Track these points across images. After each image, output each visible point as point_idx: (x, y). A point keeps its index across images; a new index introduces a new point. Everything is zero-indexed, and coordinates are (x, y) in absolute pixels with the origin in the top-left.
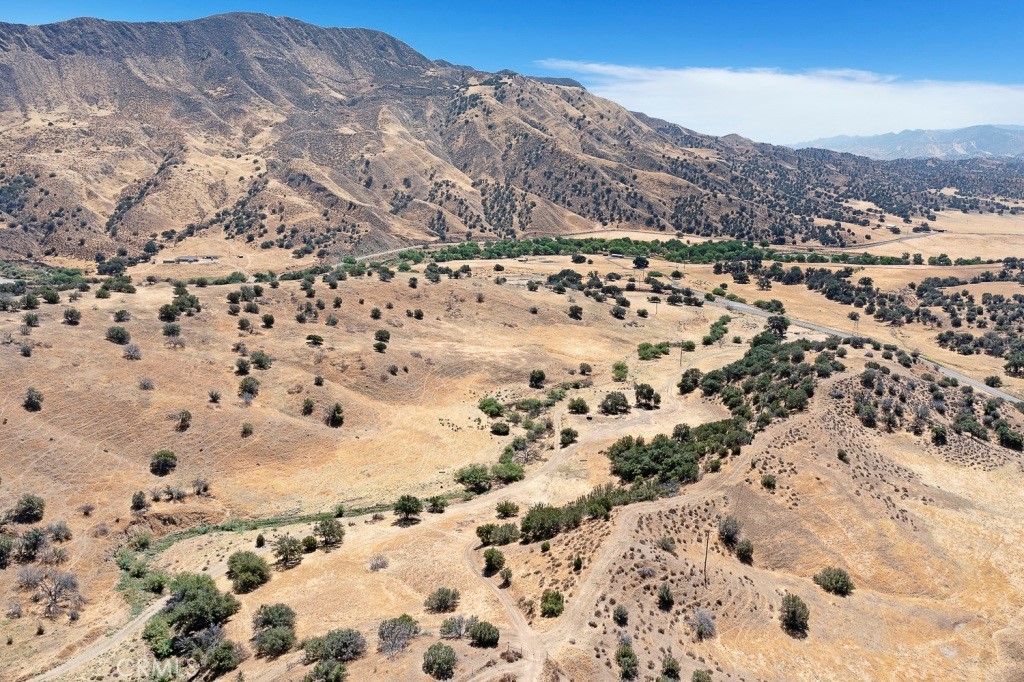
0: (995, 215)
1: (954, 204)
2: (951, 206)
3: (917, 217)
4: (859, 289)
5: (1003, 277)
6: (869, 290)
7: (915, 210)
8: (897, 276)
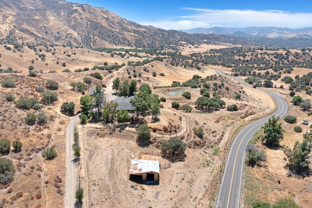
2: (205, 43)
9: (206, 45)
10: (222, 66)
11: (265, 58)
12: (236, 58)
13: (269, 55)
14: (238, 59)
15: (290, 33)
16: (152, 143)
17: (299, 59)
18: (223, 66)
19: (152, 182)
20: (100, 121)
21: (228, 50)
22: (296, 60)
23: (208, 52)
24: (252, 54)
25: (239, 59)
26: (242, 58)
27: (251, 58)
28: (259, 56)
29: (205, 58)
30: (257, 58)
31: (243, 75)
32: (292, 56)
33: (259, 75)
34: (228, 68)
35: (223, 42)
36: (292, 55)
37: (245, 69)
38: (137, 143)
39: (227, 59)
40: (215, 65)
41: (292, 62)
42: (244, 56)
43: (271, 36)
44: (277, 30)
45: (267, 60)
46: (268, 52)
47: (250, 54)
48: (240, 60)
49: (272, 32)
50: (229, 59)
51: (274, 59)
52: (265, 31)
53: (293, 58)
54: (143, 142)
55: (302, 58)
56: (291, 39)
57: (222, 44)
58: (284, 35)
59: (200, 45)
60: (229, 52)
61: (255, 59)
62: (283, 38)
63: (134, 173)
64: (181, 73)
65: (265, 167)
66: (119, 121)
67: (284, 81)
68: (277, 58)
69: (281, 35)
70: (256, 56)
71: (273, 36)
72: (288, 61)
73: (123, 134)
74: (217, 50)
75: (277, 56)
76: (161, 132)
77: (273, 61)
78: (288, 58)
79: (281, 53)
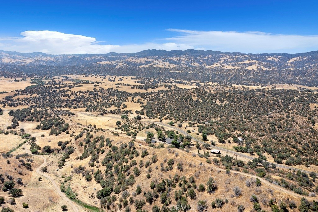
24: (72, 94)
28: (78, 94)
41: (103, 97)
42: (69, 96)
47: (70, 93)
49: (1, 56)
70: (76, 94)
72: (100, 96)
74: (24, 90)
75: (91, 93)
79: (92, 91)
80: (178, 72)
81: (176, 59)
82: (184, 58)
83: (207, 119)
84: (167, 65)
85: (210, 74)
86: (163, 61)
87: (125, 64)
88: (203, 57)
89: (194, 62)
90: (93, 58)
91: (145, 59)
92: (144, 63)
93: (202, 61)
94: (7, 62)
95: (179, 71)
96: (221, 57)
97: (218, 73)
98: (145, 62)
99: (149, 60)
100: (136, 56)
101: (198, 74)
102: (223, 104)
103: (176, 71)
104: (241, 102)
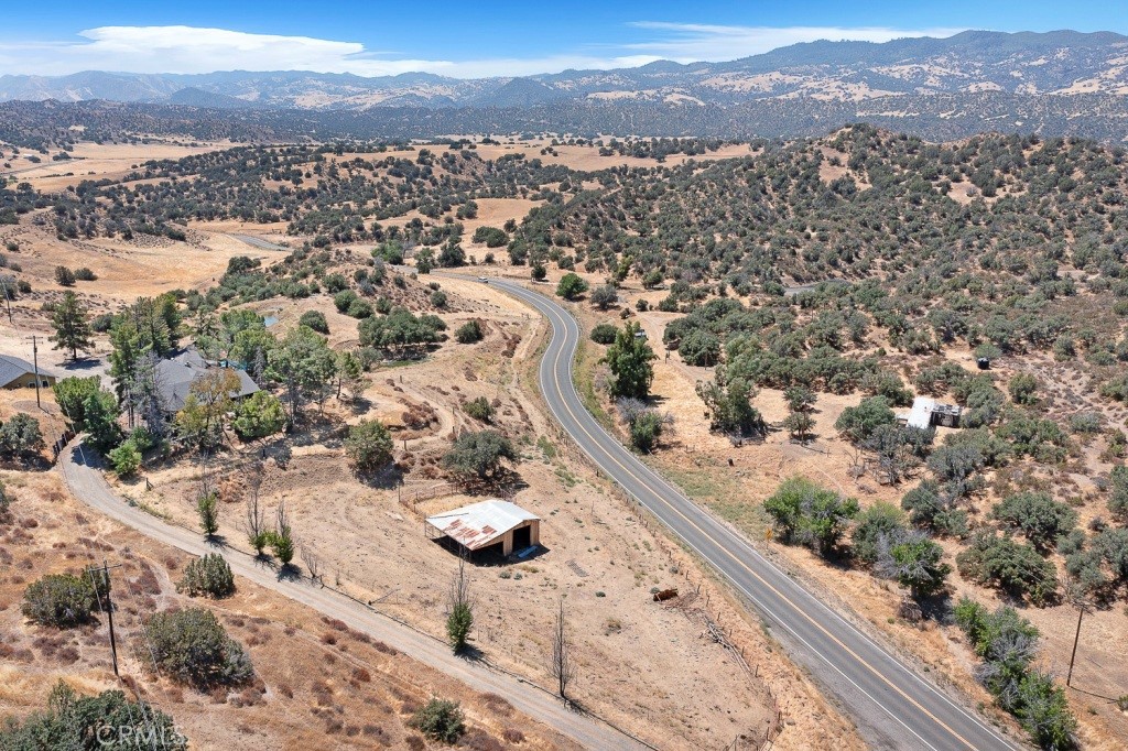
0: (129, 145)
1: (87, 137)
2: (84, 139)
3: (52, 148)
4: (20, 195)
5: (148, 175)
6: (30, 194)
7: (48, 142)
8: (53, 184)
9: (94, 145)
10: (239, 219)
11: (364, 178)
12: (271, 185)
13: (371, 169)
14: (277, 190)
15: (365, 92)
16: (406, 469)
17: (460, 172)
18: (246, 220)
19: (528, 551)
20: (179, 454)
21: (218, 161)
22: (452, 177)
23: (142, 171)
24: (318, 170)
25: (282, 188)
26: (289, 184)
27: (320, 182)
28: (343, 173)
29: (148, 198)
30: (338, 179)
31: (344, 241)
32: (440, 167)
33: (393, 234)
34: (265, 222)
35: (157, 132)
36: (437, 163)
37: (334, 219)
38: (362, 482)
39: (239, 192)
40: (211, 219)
41: (445, 185)
42: (296, 177)
43: (308, 101)
44: (320, 83)
45: (372, 185)
46: (367, 157)
47: (310, 167)
48: (288, 193)
49: (306, 88)
50: (245, 191)
51: (392, 180)
52: (283, 84)
53: (445, 173)
54: (377, 474)
55: (468, 169)
56: (376, 110)
57: (155, 137)
58: (351, 99)
59: (70, 149)
60: (229, 168)
61: (333, 185)
62: (347, 107)
63: (482, 543)
64: (142, 260)
65: (678, 444)
66: (243, 438)
67: (482, 241)
68: (400, 176)
69: (339, 99)
70: (333, 173)
71: (314, 104)
72: (434, 183)
73: (297, 471)
74: (174, 163)
75: (399, 168)
76: (403, 432)
77: (390, 185)
78: (430, 172)
79: (405, 160)
80: (890, 114)
81: (902, 71)
82: (940, 65)
83: (838, 273)
84: (860, 92)
85: (1036, 120)
86: (842, 80)
87: (690, 98)
88: (1024, 60)
89: (980, 81)
90: (585, 80)
91: (776, 75)
92: (767, 90)
93: (1016, 74)
94: (309, 105)
95: (896, 114)
96: (1114, 57)
97: (1078, 114)
98: (774, 87)
99: (789, 79)
100: (746, 70)
101: (980, 119)
102: (988, 200)
103: (885, 114)
104: (1112, 185)
